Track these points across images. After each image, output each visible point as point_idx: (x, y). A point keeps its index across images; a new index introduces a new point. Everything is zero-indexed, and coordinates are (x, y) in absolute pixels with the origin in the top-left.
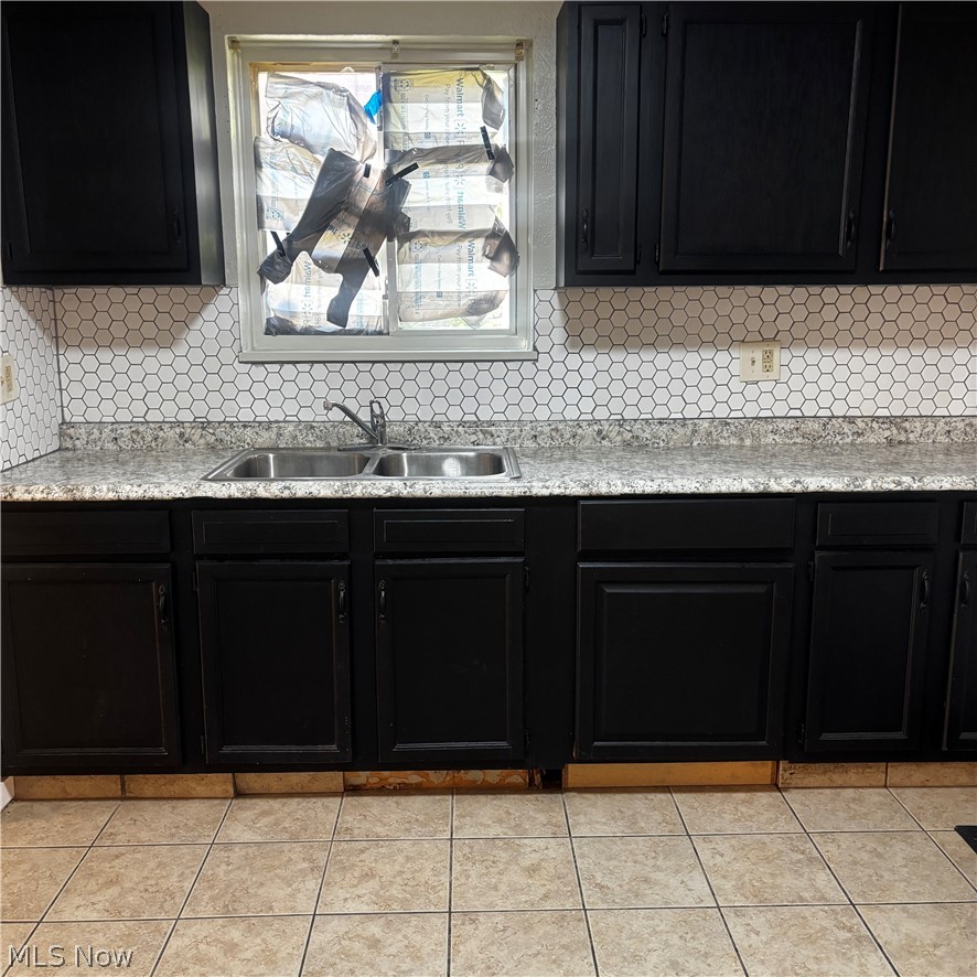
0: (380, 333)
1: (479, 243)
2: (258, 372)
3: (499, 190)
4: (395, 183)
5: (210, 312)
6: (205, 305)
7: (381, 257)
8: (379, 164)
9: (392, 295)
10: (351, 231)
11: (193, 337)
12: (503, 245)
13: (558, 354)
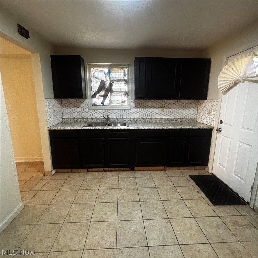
0: (109, 106)
1: (123, 93)
2: (91, 111)
3: (126, 86)
4: (111, 85)
5: (84, 103)
6: (84, 101)
7: (109, 95)
8: (109, 82)
9: (111, 101)
10: (105, 91)
11: (82, 106)
12: (126, 93)
13: (134, 109)
